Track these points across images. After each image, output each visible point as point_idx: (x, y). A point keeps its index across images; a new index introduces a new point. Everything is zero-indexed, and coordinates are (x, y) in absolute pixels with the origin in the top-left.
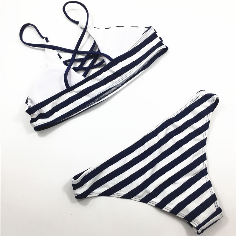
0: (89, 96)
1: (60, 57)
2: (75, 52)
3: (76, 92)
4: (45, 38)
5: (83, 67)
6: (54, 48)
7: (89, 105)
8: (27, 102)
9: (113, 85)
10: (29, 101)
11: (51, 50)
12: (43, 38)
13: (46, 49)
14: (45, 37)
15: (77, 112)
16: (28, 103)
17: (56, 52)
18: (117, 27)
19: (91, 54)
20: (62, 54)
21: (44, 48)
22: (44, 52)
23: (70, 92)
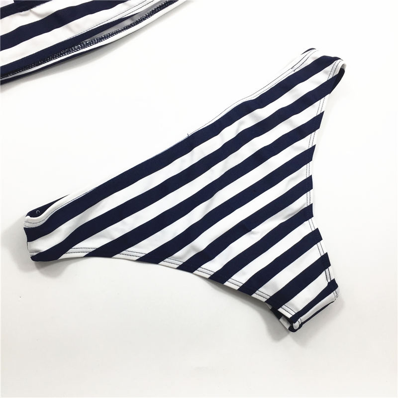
0: (71, 29)
3: (38, 15)
23: (23, 13)
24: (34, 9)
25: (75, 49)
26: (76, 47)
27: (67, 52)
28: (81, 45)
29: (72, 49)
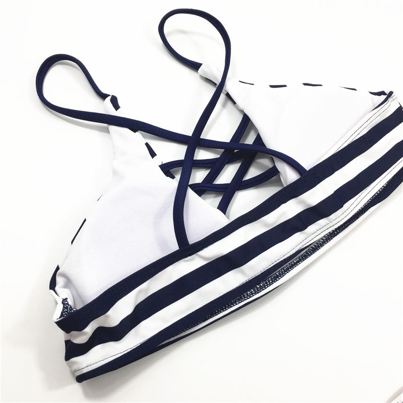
0: (243, 273)
1: (153, 154)
2: (194, 141)
3: (204, 258)
4: (109, 99)
5: (214, 183)
6: (134, 126)
7: (240, 300)
8: (53, 285)
9: (305, 242)
10: (60, 280)
11: (126, 131)
12: (103, 96)
13: (113, 128)
14: (111, 94)
15: (207, 319)
16: (56, 288)
17: (139, 138)
18: (305, 84)
19: (236, 151)
20: (158, 145)
21: (105, 125)
22: (106, 134)
23: (189, 258)
24: (201, 253)
25: (248, 296)
26: (249, 293)
27: (239, 300)
28: (254, 290)
29: (244, 296)
